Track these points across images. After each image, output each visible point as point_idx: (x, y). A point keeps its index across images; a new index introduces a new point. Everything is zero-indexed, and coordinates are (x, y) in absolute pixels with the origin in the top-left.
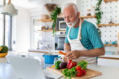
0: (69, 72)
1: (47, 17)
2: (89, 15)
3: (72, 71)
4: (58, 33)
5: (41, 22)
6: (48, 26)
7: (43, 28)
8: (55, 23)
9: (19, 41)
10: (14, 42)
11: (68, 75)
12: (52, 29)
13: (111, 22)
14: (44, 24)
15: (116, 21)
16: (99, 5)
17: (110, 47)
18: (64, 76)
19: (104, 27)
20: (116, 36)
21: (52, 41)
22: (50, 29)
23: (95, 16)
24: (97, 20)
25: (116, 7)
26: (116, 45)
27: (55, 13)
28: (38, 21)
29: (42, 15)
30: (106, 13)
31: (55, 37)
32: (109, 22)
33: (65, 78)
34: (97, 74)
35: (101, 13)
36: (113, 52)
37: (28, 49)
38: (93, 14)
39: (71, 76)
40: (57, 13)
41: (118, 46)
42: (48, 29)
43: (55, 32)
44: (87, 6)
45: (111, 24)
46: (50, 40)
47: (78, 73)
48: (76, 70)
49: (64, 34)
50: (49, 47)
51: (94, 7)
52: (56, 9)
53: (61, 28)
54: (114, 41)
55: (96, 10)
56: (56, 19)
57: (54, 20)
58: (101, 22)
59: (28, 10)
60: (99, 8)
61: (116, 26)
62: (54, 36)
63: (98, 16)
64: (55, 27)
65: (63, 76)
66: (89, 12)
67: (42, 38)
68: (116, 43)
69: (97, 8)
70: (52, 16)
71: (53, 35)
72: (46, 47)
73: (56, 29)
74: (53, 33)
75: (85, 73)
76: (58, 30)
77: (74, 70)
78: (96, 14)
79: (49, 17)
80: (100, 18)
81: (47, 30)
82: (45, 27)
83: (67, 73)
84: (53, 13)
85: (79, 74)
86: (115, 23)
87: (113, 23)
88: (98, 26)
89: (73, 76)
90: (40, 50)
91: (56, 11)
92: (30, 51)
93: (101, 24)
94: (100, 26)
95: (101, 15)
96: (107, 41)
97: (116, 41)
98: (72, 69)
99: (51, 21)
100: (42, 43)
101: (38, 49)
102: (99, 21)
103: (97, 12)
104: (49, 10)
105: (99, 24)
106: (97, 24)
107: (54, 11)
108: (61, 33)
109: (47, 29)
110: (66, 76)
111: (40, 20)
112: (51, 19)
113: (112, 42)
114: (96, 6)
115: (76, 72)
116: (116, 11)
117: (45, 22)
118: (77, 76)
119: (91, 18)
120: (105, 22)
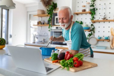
0: (67, 62)
1: (43, 12)
2: (84, 11)
3: (69, 61)
4: (54, 28)
5: (37, 17)
6: (44, 21)
7: (39, 23)
8: (51, 18)
9: (15, 35)
10: (11, 36)
11: (66, 65)
12: (48, 24)
13: (105, 18)
14: (40, 19)
15: (109, 18)
16: (94, 1)
17: (103, 42)
18: (62, 66)
19: (98, 23)
20: (109, 32)
21: (47, 35)
22: (46, 23)
23: (90, 12)
24: (92, 16)
25: (110, 3)
26: (109, 40)
27: (51, 8)
28: (34, 16)
29: (38, 10)
30: (100, 9)
31: (51, 32)
32: (103, 18)
33: (63, 68)
34: (93, 65)
35: (96, 9)
36: (106, 47)
37: (25, 43)
38: (88, 10)
39: (69, 67)
40: (53, 8)
41: (111, 41)
42: (44, 23)
43: (51, 27)
44: (82, 2)
45: (105, 20)
46: (46, 34)
47: (75, 64)
48: (74, 61)
49: (60, 29)
50: (44, 41)
51: (89, 3)
52: (52, 4)
53: (56, 23)
54: (107, 36)
55: (91, 6)
56: (52, 14)
57: (50, 15)
58: (95, 18)
59: (24, 5)
60: (94, 5)
61: (109, 22)
62: (49, 31)
63: (93, 12)
64: (51, 22)
65: (60, 67)
66: (84, 8)
67: (38, 33)
68: (109, 39)
69: (92, 4)
70: (48, 11)
71: (49, 29)
72: (42, 41)
73: (52, 24)
74: (49, 27)
75: (82, 64)
76: (54, 25)
77: (72, 61)
78: (91, 10)
79: (45, 13)
80: (95, 14)
81: (42, 25)
82: (41, 22)
83: (65, 64)
84: (49, 8)
85: (77, 65)
86: (109, 19)
87: (107, 19)
88: (92, 22)
89: (71, 67)
90: (36, 44)
91: (53, 6)
92: (26, 45)
93: (95, 20)
94: (94, 22)
95: (96, 12)
96: (100, 36)
97: (109, 36)
98: (70, 60)
99: (47, 16)
100: (38, 37)
101: (34, 43)
102: (93, 17)
103: (92, 8)
104: (45, 5)
105: (93, 20)
106: (91, 20)
107: (50, 6)
108: (57, 28)
109: (42, 23)
110: (64, 66)
111: (37, 15)
112: (47, 14)
113: (105, 37)
114: (91, 2)
115: (74, 63)
116: (110, 8)
117: (41, 17)
118: (74, 66)
119: (86, 14)
120: (99, 18)
